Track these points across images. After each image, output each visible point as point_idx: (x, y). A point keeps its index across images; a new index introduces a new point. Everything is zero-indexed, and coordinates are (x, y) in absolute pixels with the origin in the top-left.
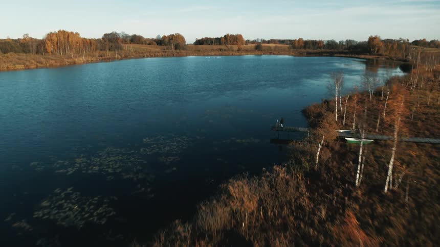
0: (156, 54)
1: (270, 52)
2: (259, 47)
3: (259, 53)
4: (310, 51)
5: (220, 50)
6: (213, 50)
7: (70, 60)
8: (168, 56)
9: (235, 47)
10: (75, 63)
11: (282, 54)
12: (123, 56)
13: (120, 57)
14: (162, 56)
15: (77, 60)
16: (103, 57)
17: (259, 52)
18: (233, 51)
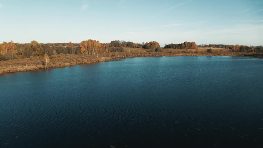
0: (145, 55)
1: (217, 54)
2: (209, 50)
3: (210, 54)
4: (246, 53)
5: (184, 52)
6: (179, 52)
7: (96, 59)
8: (153, 56)
9: (194, 50)
10: (99, 61)
11: (226, 56)
12: (126, 56)
13: (124, 56)
14: (149, 56)
15: (100, 59)
16: (115, 57)
18: (192, 53)
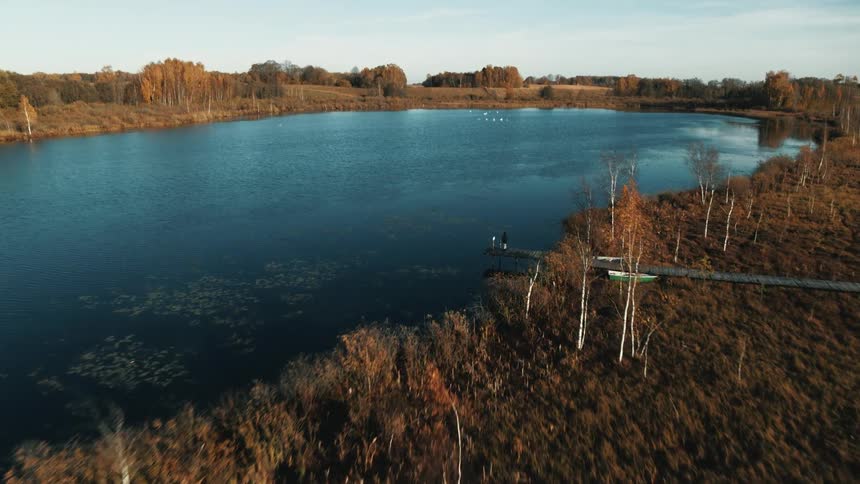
0: (346, 104)
1: (569, 101)
2: (547, 92)
3: (547, 104)
4: (651, 100)
5: (472, 97)
6: (457, 98)
7: (184, 117)
8: (371, 109)
9: (501, 92)
10: (191, 122)
11: (591, 107)
12: (284, 108)
13: (277, 110)
14: (358, 109)
15: (195, 116)
16: (246, 111)
17: (547, 101)
18: (496, 99)
